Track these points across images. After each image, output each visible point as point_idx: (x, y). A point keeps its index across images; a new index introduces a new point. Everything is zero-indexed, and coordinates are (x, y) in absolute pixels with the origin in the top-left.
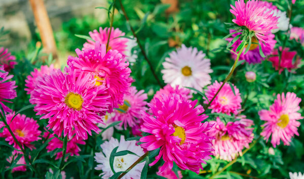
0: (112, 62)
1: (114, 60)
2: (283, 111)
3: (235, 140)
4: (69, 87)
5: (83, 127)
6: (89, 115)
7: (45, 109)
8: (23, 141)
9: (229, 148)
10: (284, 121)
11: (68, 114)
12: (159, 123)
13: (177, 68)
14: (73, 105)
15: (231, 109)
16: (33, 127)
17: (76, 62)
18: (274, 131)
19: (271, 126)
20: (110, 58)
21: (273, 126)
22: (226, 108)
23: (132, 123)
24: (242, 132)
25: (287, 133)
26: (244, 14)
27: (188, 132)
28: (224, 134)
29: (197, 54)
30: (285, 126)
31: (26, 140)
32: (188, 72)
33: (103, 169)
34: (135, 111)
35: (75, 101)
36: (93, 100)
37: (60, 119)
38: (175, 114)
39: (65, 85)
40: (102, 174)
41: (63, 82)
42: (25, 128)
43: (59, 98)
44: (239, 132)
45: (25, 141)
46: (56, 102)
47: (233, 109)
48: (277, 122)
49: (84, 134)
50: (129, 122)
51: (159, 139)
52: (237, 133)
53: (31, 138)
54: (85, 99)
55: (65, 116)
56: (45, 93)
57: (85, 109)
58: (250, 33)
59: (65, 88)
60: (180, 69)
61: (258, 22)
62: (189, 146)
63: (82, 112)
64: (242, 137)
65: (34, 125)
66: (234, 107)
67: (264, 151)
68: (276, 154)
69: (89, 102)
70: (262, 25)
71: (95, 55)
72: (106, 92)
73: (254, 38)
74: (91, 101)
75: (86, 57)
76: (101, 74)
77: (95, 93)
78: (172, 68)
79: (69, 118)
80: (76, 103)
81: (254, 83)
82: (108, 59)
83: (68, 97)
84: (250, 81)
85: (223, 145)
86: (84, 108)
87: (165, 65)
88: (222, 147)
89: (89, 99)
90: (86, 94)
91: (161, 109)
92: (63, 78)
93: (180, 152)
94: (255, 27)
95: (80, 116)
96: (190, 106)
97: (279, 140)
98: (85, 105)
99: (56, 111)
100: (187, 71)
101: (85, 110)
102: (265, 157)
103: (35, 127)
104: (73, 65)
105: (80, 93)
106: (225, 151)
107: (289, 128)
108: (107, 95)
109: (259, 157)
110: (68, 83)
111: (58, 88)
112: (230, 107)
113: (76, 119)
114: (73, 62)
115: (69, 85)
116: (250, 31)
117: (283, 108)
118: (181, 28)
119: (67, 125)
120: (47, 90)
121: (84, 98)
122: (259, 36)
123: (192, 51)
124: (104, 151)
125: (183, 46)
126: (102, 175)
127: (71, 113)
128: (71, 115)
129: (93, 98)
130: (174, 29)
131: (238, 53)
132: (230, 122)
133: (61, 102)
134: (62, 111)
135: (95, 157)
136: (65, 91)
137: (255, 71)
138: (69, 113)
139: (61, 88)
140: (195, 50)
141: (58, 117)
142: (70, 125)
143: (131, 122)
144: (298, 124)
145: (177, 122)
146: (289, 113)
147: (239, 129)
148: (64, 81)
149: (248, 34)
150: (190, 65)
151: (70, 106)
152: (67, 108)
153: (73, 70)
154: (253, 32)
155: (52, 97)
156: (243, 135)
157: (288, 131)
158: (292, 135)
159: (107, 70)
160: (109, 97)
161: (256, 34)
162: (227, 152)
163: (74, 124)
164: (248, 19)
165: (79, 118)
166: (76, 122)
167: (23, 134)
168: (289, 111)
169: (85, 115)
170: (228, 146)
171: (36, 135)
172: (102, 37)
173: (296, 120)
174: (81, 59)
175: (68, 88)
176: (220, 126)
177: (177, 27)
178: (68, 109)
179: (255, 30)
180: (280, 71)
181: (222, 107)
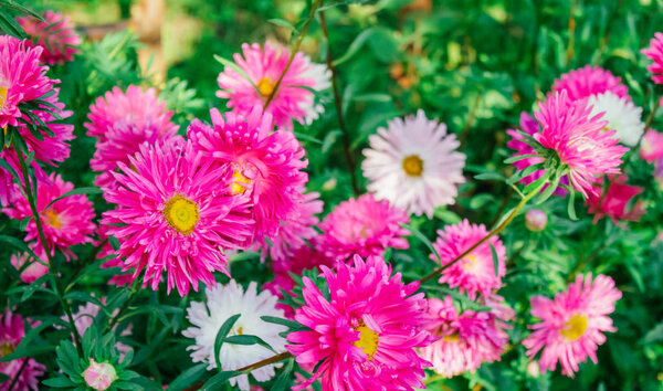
0: (276, 157)
1: (280, 153)
2: (579, 310)
3: (468, 346)
4: (179, 184)
5: (184, 271)
6: (201, 249)
7: (121, 218)
8: (55, 239)
9: (453, 358)
10: (577, 327)
11: (163, 239)
12: (332, 311)
13: (395, 153)
14: (176, 222)
15: (479, 286)
16: (82, 214)
17: (206, 135)
18: (552, 343)
19: (548, 332)
20: (273, 146)
21: (551, 333)
22: (471, 280)
23: (279, 254)
24: (488, 338)
25: (574, 353)
26: (559, 128)
27: (384, 340)
28: (451, 331)
29: (443, 138)
30: (575, 337)
31: (63, 239)
32: (416, 169)
33: (197, 339)
34: (290, 232)
35: (183, 214)
36: (219, 222)
37: (145, 247)
38: (369, 304)
39: (172, 177)
40: (194, 348)
41: (170, 170)
42: (65, 212)
43: (153, 202)
44: (483, 338)
45: (60, 239)
46: (145, 207)
47: (483, 286)
48: (562, 327)
49: (184, 284)
50: (273, 249)
51: (325, 346)
52: (477, 336)
53: (72, 235)
54: (204, 214)
55: (156, 241)
56: (129, 185)
57: (199, 235)
58: (560, 167)
59: (171, 183)
60: (401, 157)
61: (584, 153)
62: (378, 371)
63: (191, 240)
64: (486, 347)
65: (85, 211)
66: (486, 283)
67: (519, 364)
68: (541, 376)
69: (209, 223)
70: (588, 161)
71: (247, 135)
72: (248, 212)
73: (565, 179)
74: (214, 224)
75: (229, 133)
76: (248, 173)
77: (226, 209)
78: (385, 151)
79: (162, 246)
80: (183, 218)
81: (539, 235)
82: (270, 149)
83: (172, 203)
84: (532, 228)
85: (443, 349)
86: (196, 232)
87: (374, 140)
88: (441, 353)
89: (211, 217)
90: (207, 206)
91: (344, 288)
92: (171, 160)
93: (357, 381)
94: (574, 161)
95: (184, 248)
96: (403, 294)
97: (555, 361)
98: (200, 228)
99: (141, 227)
100: (414, 166)
101: (198, 238)
102: (519, 377)
103: (86, 214)
104: (198, 139)
105: (196, 200)
106: (443, 360)
107: (582, 342)
108: (248, 217)
109: (507, 373)
110: (178, 173)
111: (156, 181)
112: (479, 280)
113: (176, 252)
114: (199, 134)
115: (180, 179)
116: (562, 164)
117: (581, 304)
118: (425, 47)
119: (156, 261)
120: (134, 180)
121: (202, 212)
122: (576, 178)
123: (435, 130)
124: (209, 304)
125: (421, 113)
126: (192, 351)
127: (170, 236)
128: (168, 241)
129: (220, 217)
130: (410, 47)
131: (526, 194)
132: (469, 313)
133: (155, 211)
134: (153, 231)
135: (188, 309)
136: (170, 188)
137: (548, 212)
138: (165, 236)
139: (163, 182)
140: (443, 128)
141: (142, 242)
142: (161, 262)
143: (276, 249)
144: (601, 339)
145: (367, 318)
146: (590, 316)
147: (484, 329)
148: (173, 169)
149: (556, 167)
150: (424, 156)
151: (171, 222)
152: (163, 226)
153: (196, 152)
154: (566, 166)
155: (141, 198)
156: (488, 344)
157: (577, 348)
158: (583, 358)
159: (263, 167)
160: (252, 222)
161: (572, 173)
162: (446, 365)
163: (170, 261)
164: (566, 142)
165: (182, 252)
166: (175, 259)
167: (59, 222)
168: (591, 311)
169: (196, 248)
170: (453, 353)
171: (84, 232)
172: (266, 61)
173: (600, 331)
174: (217, 134)
175: (176, 185)
176: (448, 314)
177: (419, 44)
178: (166, 228)
179: (572, 165)
180: (598, 216)
181: (462, 276)
